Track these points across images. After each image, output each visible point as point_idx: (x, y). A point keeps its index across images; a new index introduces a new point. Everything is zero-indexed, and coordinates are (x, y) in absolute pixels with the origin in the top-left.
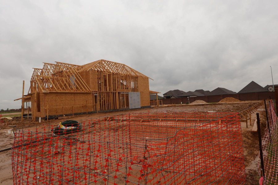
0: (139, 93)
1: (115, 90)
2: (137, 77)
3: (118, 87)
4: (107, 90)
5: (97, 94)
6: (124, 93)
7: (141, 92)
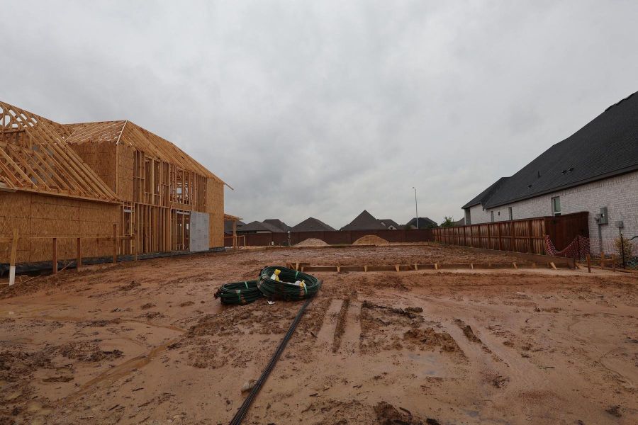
0: (206, 216)
1: (165, 204)
2: (205, 179)
3: (171, 198)
4: (150, 202)
5: (129, 208)
6: (181, 213)
7: (210, 214)
